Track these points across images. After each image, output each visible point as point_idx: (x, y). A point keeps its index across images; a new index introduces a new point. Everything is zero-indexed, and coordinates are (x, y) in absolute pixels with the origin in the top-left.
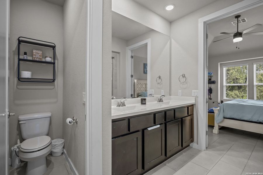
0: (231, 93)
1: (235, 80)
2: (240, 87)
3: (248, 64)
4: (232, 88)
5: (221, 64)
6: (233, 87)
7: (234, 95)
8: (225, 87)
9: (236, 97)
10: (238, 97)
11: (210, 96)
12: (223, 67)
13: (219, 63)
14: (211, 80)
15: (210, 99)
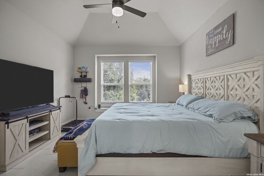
0: (108, 93)
1: (112, 81)
2: (114, 87)
3: (124, 61)
4: (108, 88)
5: (98, 57)
6: (110, 87)
7: (110, 95)
8: (103, 87)
9: (112, 96)
10: (113, 96)
11: (86, 99)
12: (101, 61)
13: (96, 56)
14: (87, 78)
15: (85, 104)
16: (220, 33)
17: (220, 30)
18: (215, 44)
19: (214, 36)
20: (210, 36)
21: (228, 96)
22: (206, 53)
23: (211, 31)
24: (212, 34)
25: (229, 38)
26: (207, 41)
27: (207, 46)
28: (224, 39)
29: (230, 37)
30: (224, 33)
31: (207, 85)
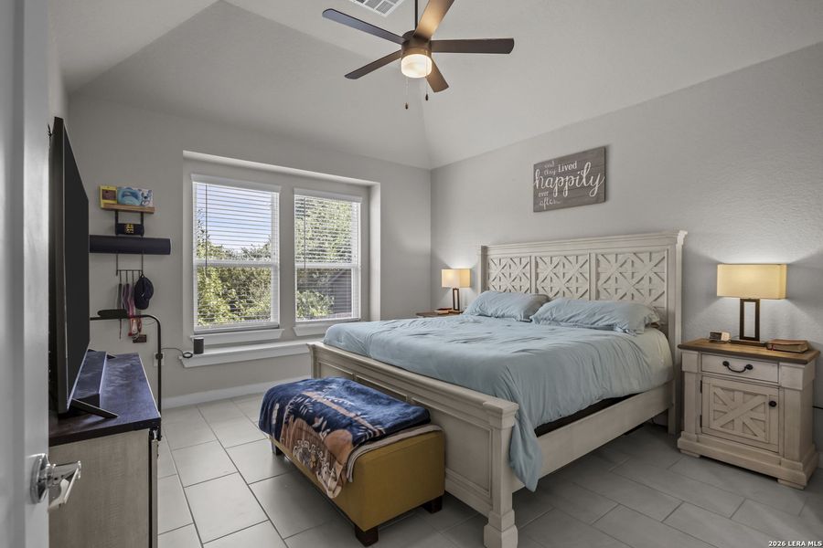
3: (280, 187)
5: (184, 160)
11: (139, 323)
12: (193, 176)
14: (145, 236)
15: (135, 342)
16: (573, 172)
17: (574, 166)
18: (561, 191)
19: (558, 175)
20: (546, 172)
21: (598, 292)
22: (535, 204)
23: (550, 162)
24: (550, 169)
25: (596, 188)
26: (537, 182)
27: (536, 191)
28: (583, 187)
29: (597, 186)
30: (584, 176)
31: (539, 271)
